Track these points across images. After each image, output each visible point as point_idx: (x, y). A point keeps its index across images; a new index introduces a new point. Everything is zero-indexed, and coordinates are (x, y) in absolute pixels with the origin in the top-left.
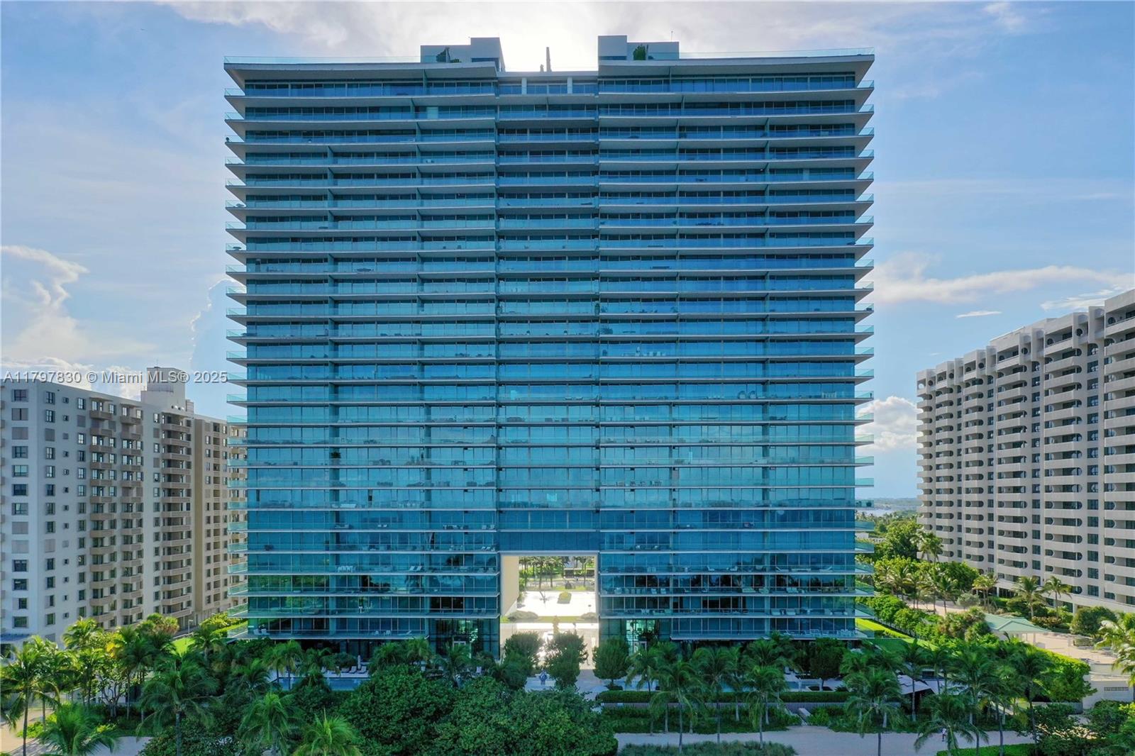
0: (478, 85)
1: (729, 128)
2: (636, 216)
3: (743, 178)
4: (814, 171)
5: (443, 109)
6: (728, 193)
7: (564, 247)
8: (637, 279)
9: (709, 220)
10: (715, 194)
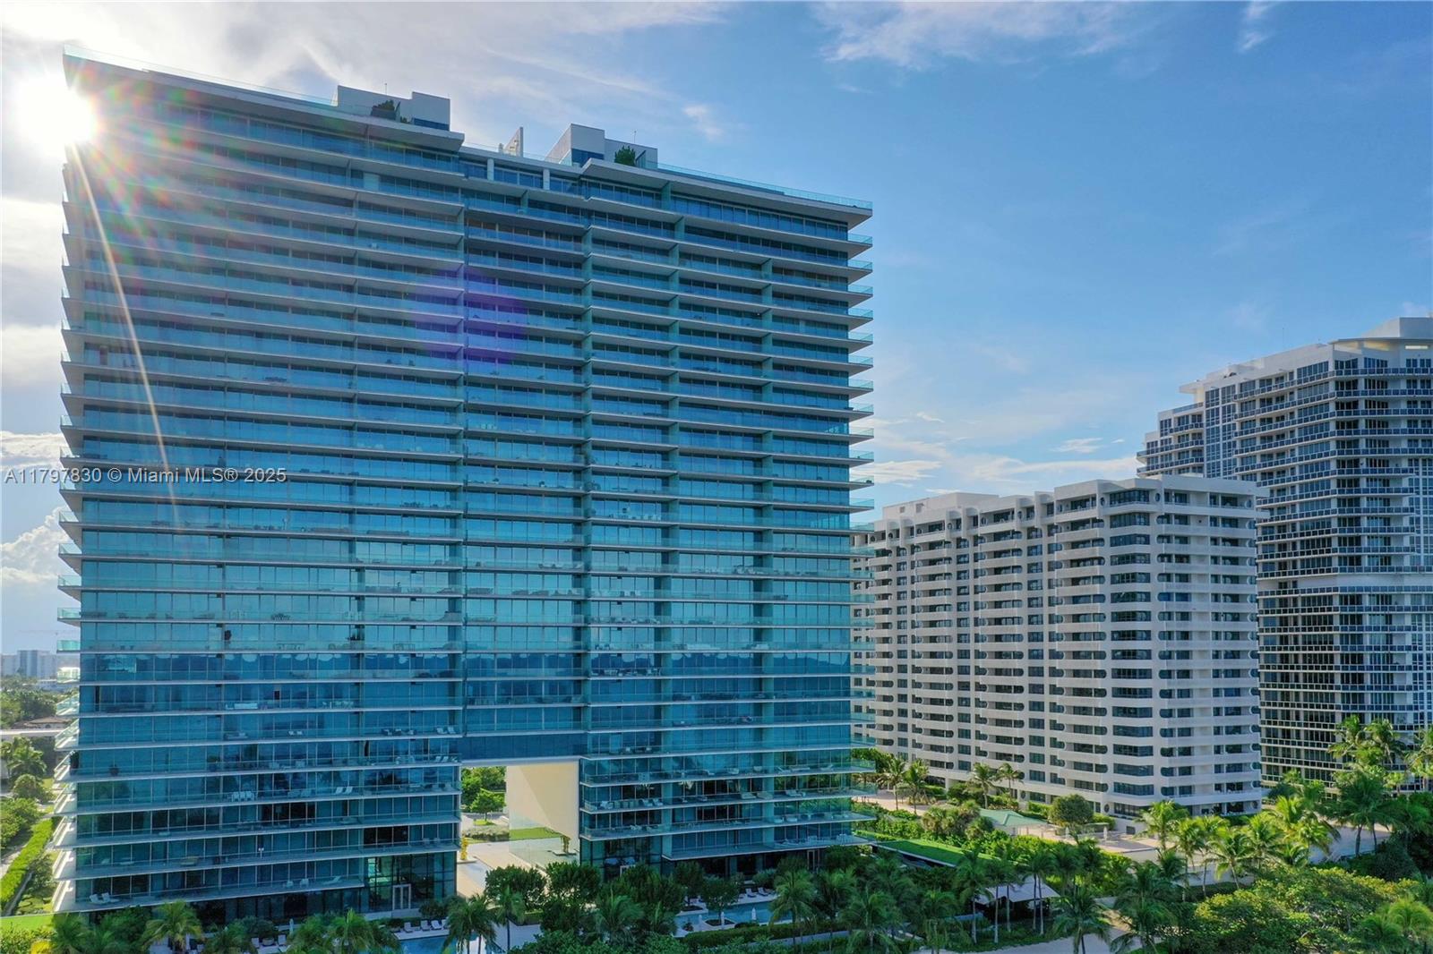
0: (433, 157)
1: (725, 261)
2: (625, 349)
3: (738, 320)
4: (811, 323)
5: (388, 180)
6: (724, 336)
7: (541, 378)
8: (626, 424)
9: (705, 364)
10: (711, 334)
